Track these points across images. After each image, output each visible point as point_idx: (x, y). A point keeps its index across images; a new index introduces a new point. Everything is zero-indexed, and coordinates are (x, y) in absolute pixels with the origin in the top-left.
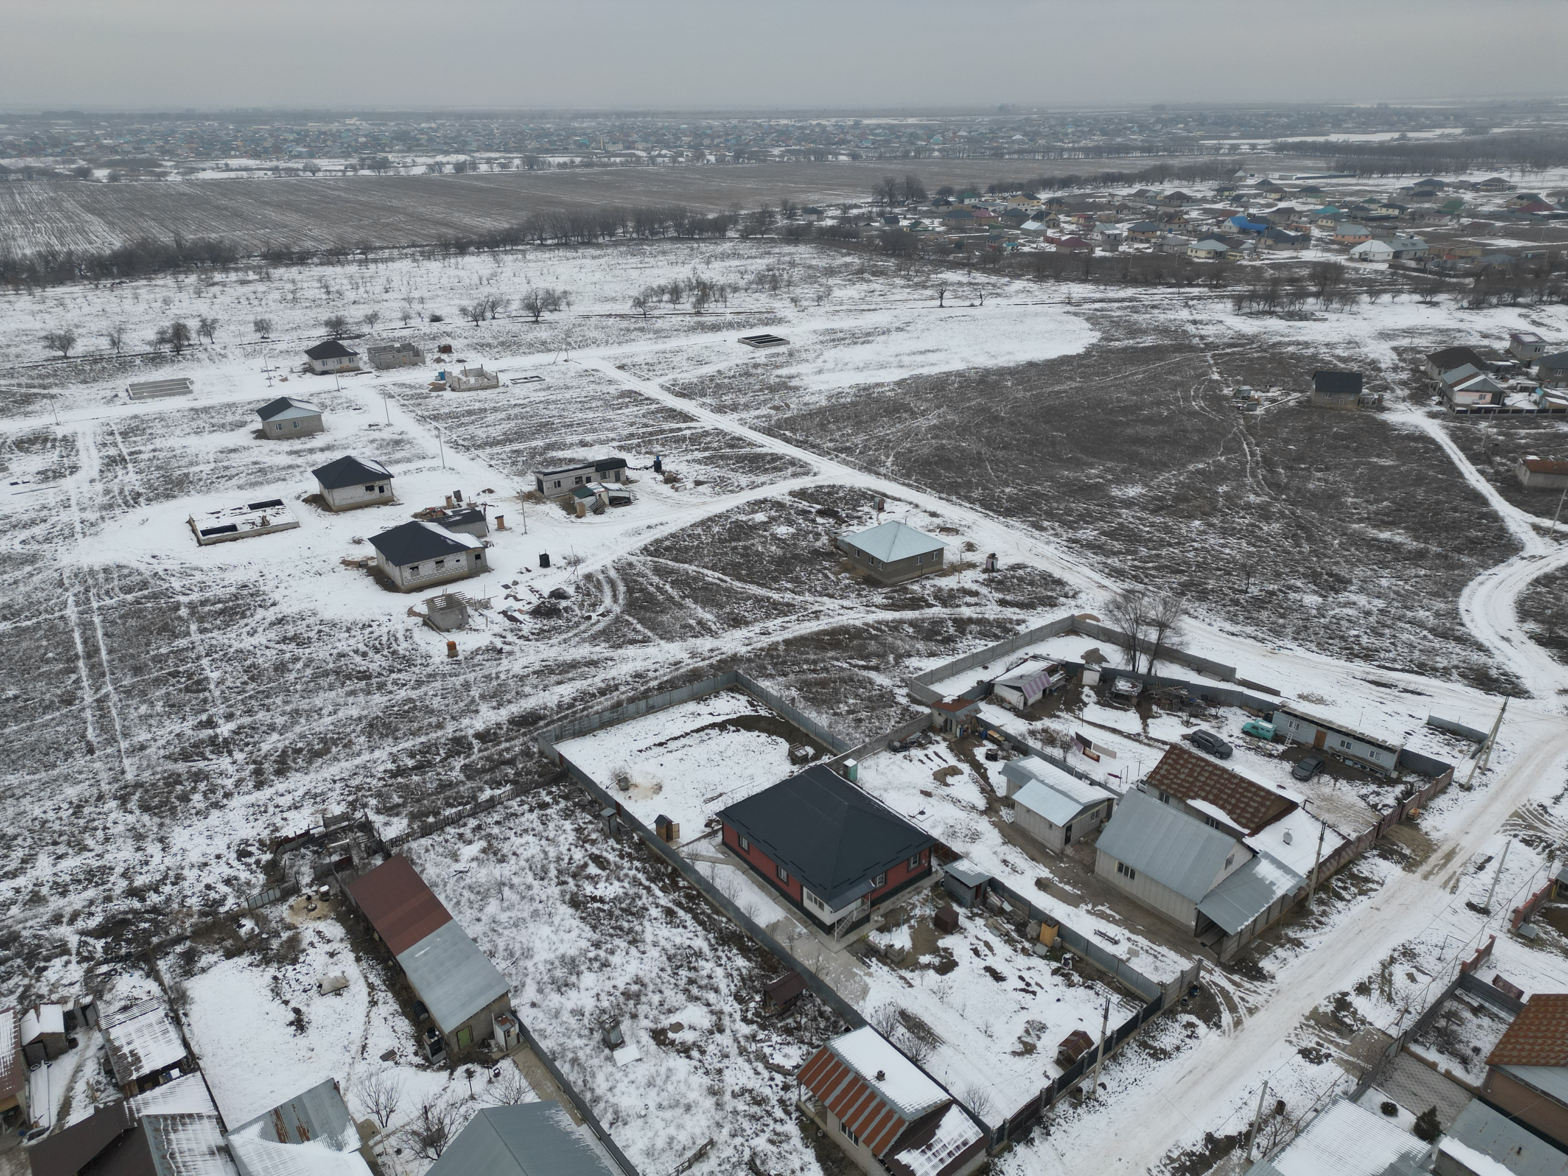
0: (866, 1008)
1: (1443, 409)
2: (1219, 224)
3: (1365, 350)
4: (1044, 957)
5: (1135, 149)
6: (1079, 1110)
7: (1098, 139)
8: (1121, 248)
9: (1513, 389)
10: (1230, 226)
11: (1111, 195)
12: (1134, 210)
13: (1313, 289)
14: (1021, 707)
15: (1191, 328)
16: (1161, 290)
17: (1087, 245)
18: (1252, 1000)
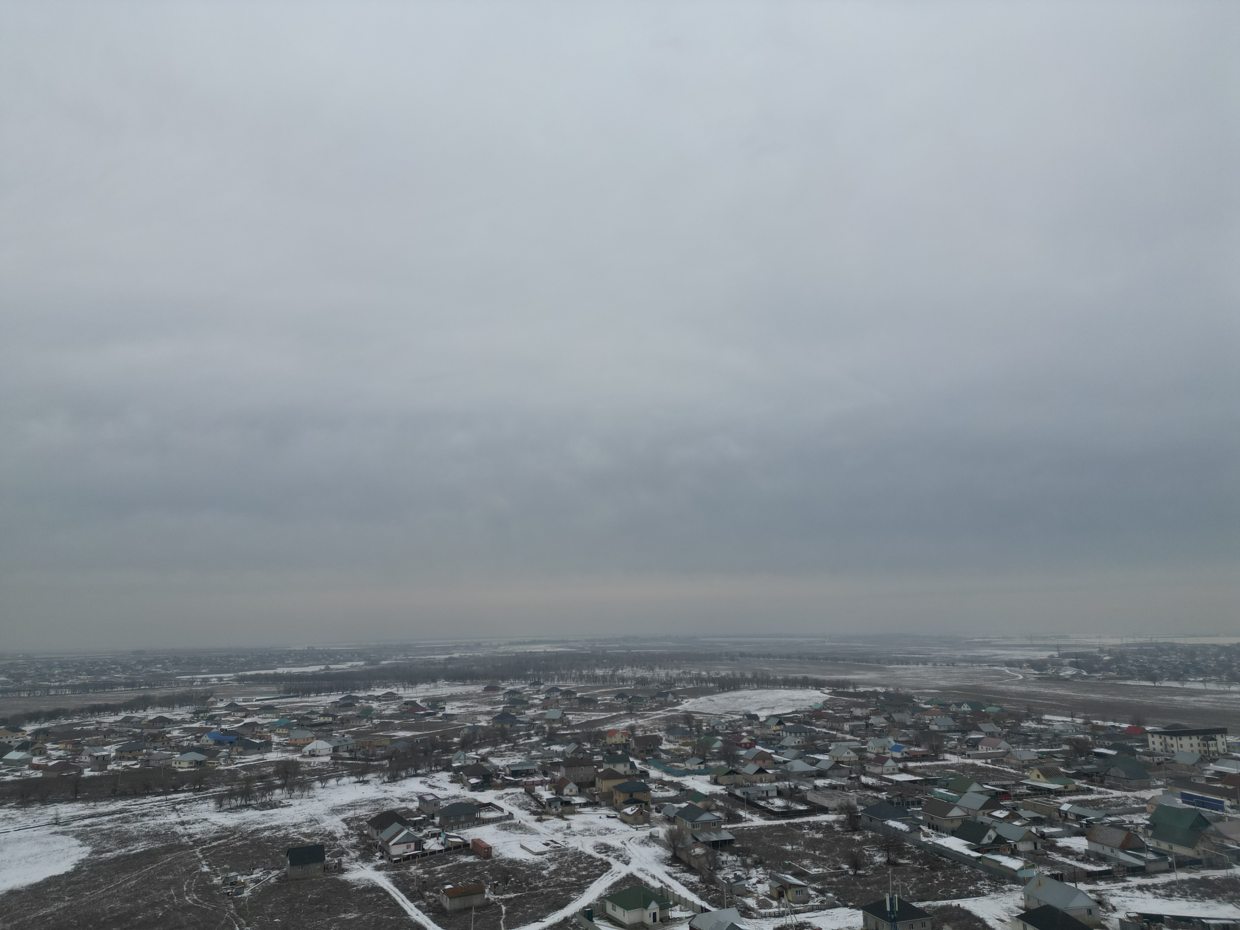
1: (384, 861)
2: (197, 739)
3: (323, 825)
5: (120, 684)
7: (84, 678)
8: (112, 767)
9: (426, 836)
10: (207, 740)
11: (98, 722)
12: (121, 734)
13: (278, 782)
15: (180, 829)
16: (150, 799)
17: (75, 768)
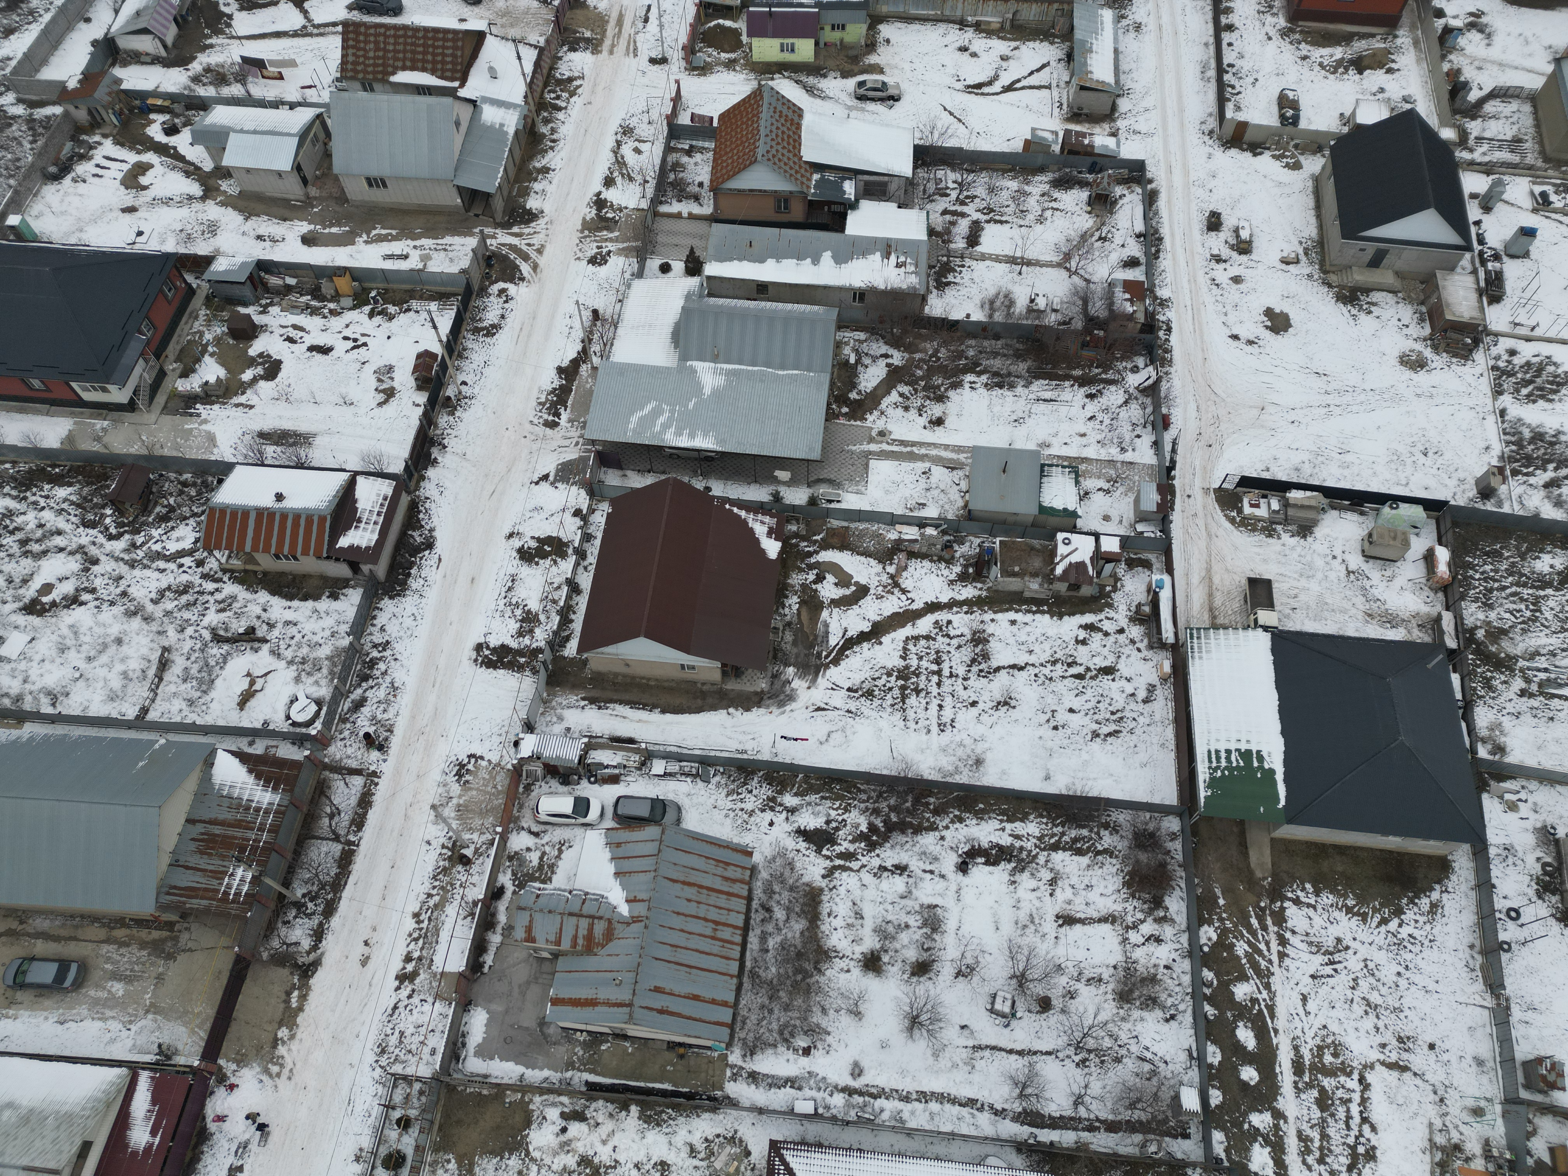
0: (224, 452)
4: (354, 308)
6: (457, 414)
14: (163, 53)
18: (536, 241)
